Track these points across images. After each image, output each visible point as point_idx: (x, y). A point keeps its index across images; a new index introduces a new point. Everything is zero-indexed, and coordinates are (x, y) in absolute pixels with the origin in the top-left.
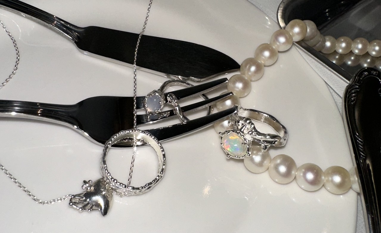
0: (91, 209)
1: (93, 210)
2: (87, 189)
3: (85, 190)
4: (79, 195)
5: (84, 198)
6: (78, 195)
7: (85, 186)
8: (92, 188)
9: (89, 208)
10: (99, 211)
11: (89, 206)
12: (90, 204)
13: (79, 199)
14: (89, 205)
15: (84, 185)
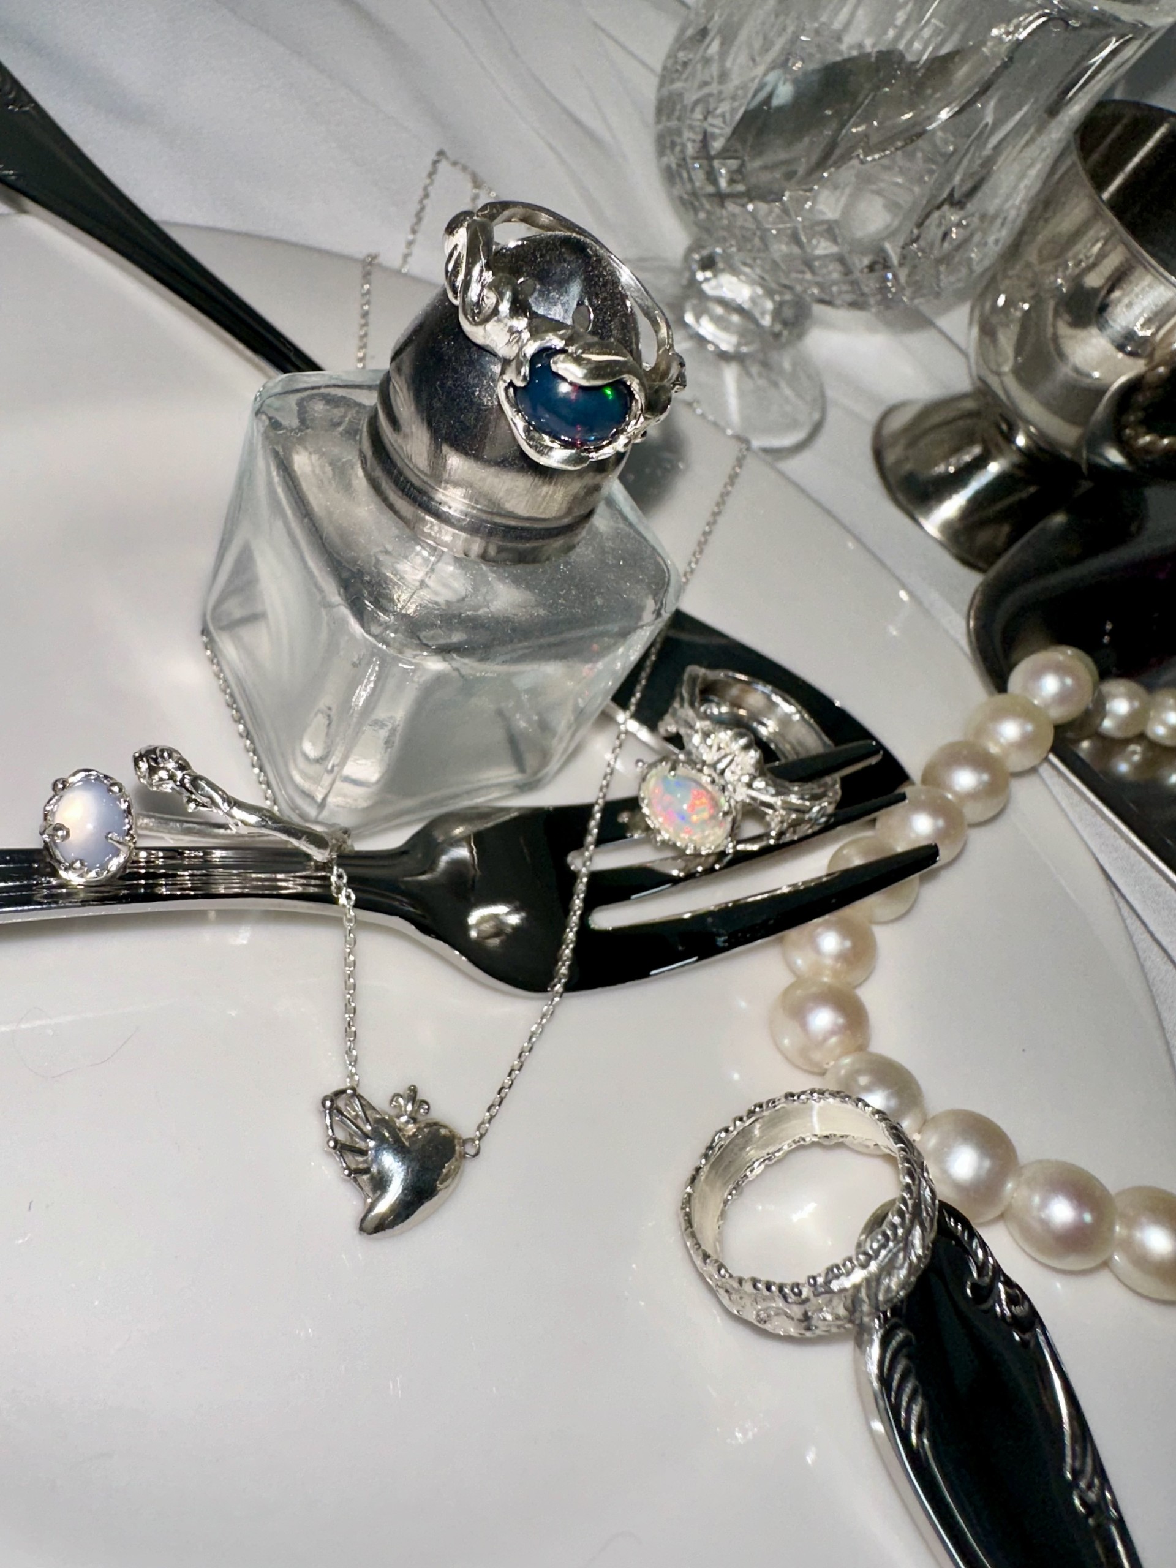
0: (355, 1173)
1: (355, 1179)
2: (398, 1117)
3: (393, 1112)
4: (366, 1106)
5: (369, 1128)
6: (364, 1103)
7: (401, 1100)
8: (411, 1128)
9: (353, 1166)
10: (365, 1200)
11: (359, 1161)
12: (365, 1158)
13: (357, 1116)
14: (360, 1159)
15: (401, 1096)
